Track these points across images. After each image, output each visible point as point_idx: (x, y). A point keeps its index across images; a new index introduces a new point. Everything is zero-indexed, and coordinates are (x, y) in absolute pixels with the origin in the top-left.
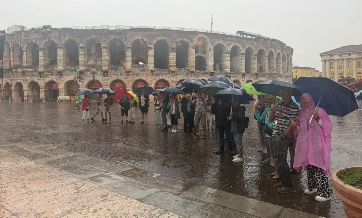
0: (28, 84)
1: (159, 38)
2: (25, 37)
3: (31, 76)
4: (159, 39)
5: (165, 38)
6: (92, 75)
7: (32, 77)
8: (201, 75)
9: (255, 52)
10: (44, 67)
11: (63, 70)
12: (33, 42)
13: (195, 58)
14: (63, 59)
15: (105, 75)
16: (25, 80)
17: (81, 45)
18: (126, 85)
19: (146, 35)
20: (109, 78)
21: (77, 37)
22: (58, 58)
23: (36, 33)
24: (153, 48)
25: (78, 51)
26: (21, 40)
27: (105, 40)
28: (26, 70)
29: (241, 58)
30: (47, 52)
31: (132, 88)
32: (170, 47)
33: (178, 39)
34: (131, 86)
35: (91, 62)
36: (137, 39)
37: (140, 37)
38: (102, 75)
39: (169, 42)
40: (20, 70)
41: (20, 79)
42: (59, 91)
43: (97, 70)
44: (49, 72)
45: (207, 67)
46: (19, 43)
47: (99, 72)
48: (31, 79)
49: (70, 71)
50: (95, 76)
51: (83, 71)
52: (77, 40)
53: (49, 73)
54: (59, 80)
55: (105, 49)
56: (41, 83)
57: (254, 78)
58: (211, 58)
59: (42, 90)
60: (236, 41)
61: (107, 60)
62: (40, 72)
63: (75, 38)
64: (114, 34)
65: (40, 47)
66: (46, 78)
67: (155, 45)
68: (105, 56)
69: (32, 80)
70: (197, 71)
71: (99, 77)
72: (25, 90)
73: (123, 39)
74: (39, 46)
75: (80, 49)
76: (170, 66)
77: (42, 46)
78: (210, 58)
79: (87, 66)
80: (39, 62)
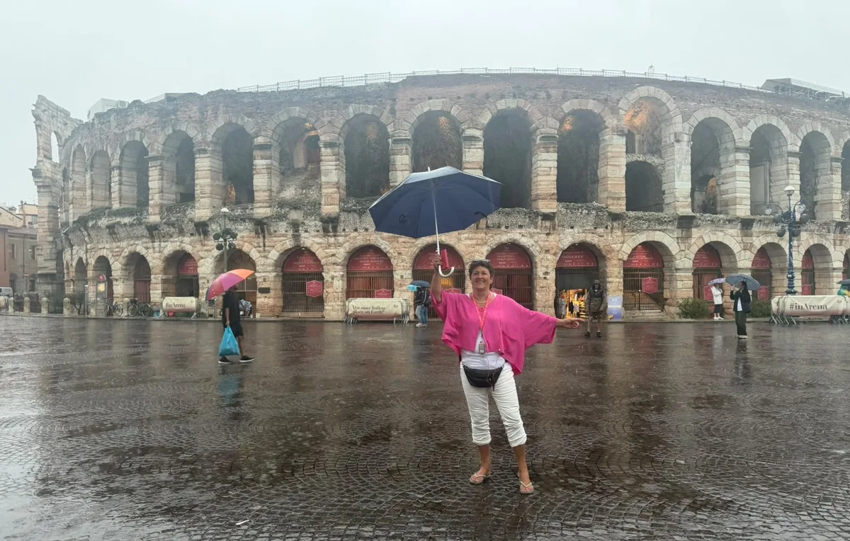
0: (124, 261)
1: (502, 105)
2: (116, 127)
3: (129, 237)
4: (500, 108)
5: (521, 103)
6: (291, 233)
7: (132, 242)
8: (645, 227)
9: (833, 148)
10: (161, 213)
11: (211, 219)
12: (135, 141)
13: (624, 169)
14: (211, 186)
15: (329, 232)
16: (118, 250)
17: (260, 140)
18: (394, 262)
19: (459, 98)
20: (341, 239)
21: (250, 115)
22: (197, 182)
23: (141, 113)
24: (480, 141)
25: (251, 159)
26: (108, 137)
27: (330, 122)
28: (118, 220)
29: (788, 170)
30: (171, 167)
31: (410, 272)
32: (538, 132)
33: (567, 106)
34: (409, 265)
35: (289, 193)
36: (430, 112)
37: (436, 105)
38: (321, 232)
39: (536, 117)
40: (104, 222)
41: (104, 248)
42: (201, 282)
43: (306, 215)
44: (173, 225)
45: (667, 201)
46: (102, 144)
47: (313, 224)
48: (130, 247)
49: (230, 220)
50: (300, 235)
51: (265, 221)
52: (249, 125)
53: (172, 230)
54: (199, 247)
55: (329, 150)
56: (154, 258)
57: (831, 236)
58: (683, 167)
59: (157, 279)
60: (767, 110)
61: (337, 185)
62: (151, 226)
63: (242, 119)
64: (357, 101)
65: (151, 154)
66: (166, 243)
67: (487, 130)
68: (330, 171)
69: (131, 249)
70: (632, 214)
71: (312, 240)
72: (117, 280)
73: (386, 113)
74: (149, 150)
75: (256, 153)
76: (538, 198)
77: (156, 149)
78: (681, 167)
79: (279, 203)
80: (150, 198)
